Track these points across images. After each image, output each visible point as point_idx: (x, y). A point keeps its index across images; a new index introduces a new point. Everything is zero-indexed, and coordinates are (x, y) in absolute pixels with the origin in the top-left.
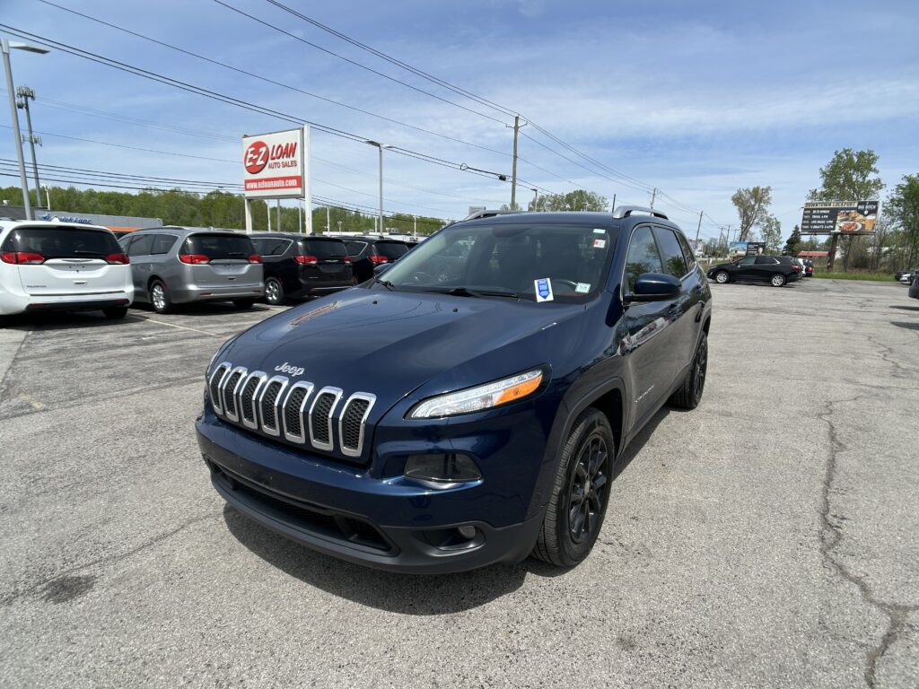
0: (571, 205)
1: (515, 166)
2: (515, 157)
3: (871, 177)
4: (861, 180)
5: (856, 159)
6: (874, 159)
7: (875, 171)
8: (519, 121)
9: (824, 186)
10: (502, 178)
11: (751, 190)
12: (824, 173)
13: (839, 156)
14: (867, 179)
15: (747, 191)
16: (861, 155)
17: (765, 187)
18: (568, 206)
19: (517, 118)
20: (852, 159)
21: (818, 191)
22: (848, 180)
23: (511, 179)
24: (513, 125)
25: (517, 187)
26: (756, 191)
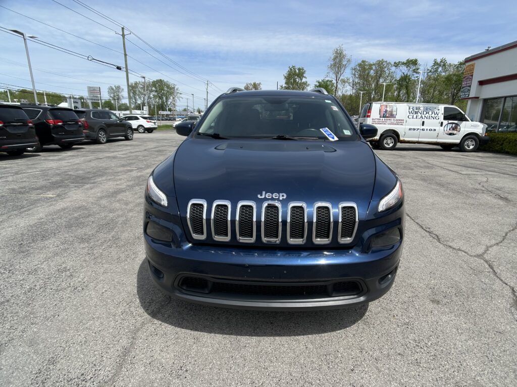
0: (156, 88)
1: (126, 61)
2: (126, 55)
3: (304, 80)
4: (300, 81)
5: (297, 71)
6: (304, 72)
7: (305, 77)
8: (125, 31)
9: (286, 83)
10: (119, 68)
11: (253, 84)
12: (285, 77)
13: (291, 69)
14: (302, 81)
15: (250, 84)
16: (299, 69)
17: (258, 82)
18: (154, 89)
19: (123, 28)
20: (295, 71)
21: (283, 86)
22: (295, 81)
23: (125, 69)
24: (121, 33)
25: (129, 75)
26: (255, 84)
